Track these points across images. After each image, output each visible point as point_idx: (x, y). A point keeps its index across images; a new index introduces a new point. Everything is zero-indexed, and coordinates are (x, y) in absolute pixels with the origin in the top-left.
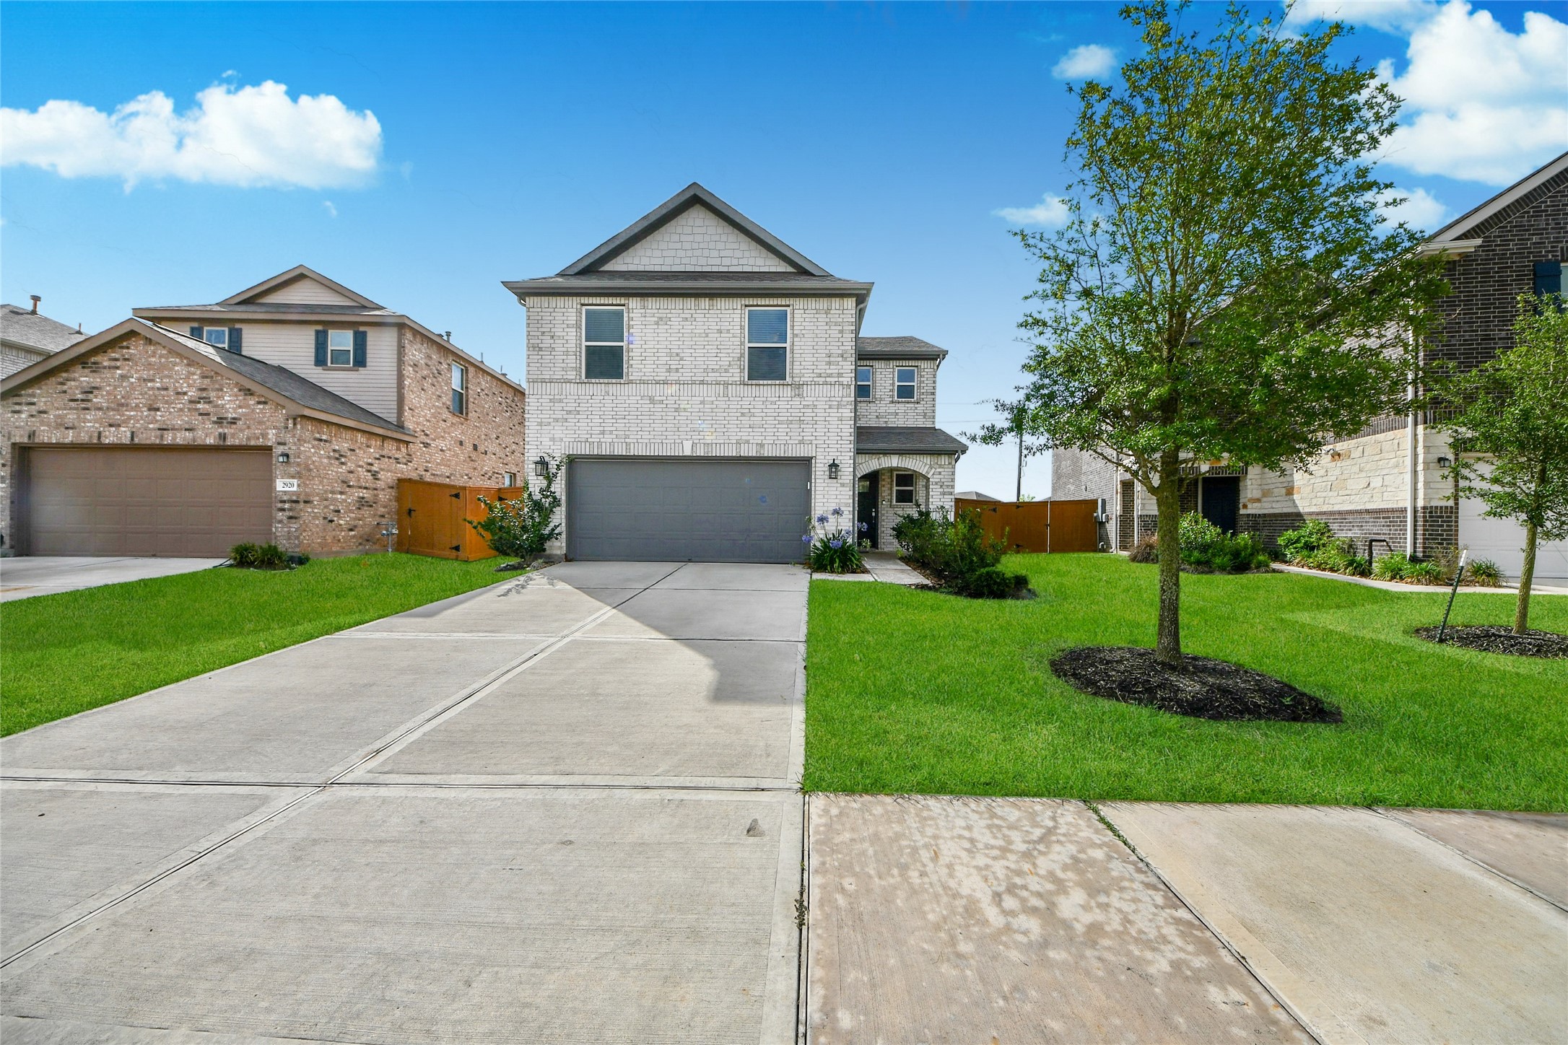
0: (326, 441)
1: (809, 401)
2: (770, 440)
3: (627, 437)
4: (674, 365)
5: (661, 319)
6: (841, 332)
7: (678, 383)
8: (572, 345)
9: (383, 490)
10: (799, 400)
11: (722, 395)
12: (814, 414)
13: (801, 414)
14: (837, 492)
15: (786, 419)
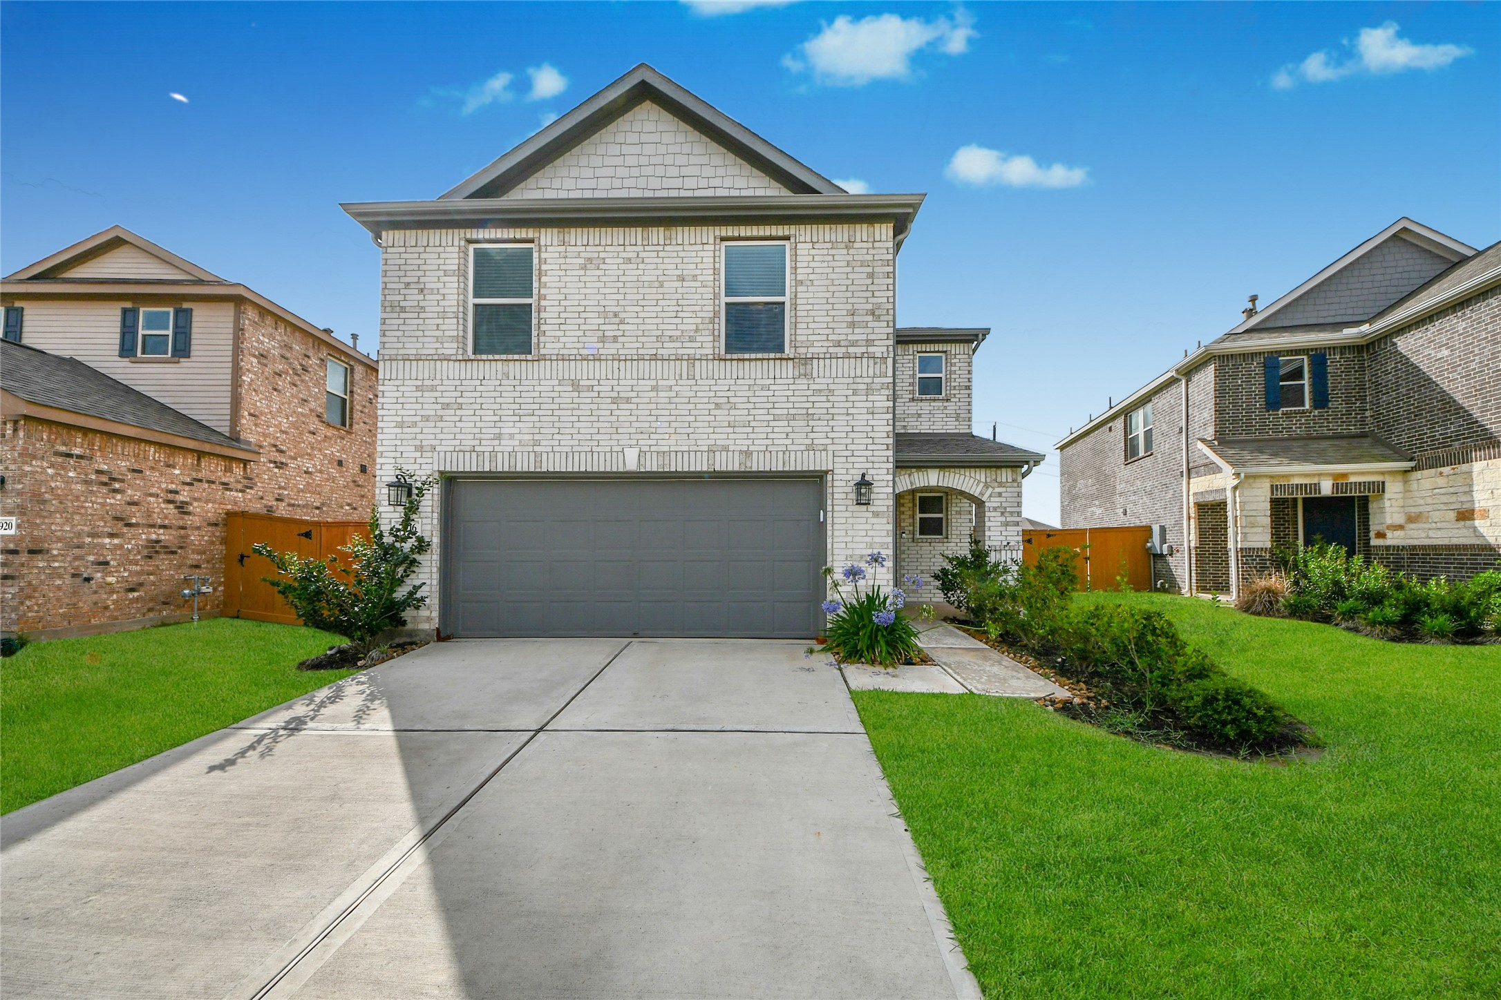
0: (80, 457)
1: (821, 384)
2: (760, 445)
3: (537, 443)
4: (610, 330)
5: (590, 260)
6: (871, 275)
7: (617, 358)
8: (452, 301)
9: (198, 528)
10: (805, 381)
11: (685, 376)
12: (829, 405)
13: (810, 405)
14: (869, 527)
15: (785, 412)
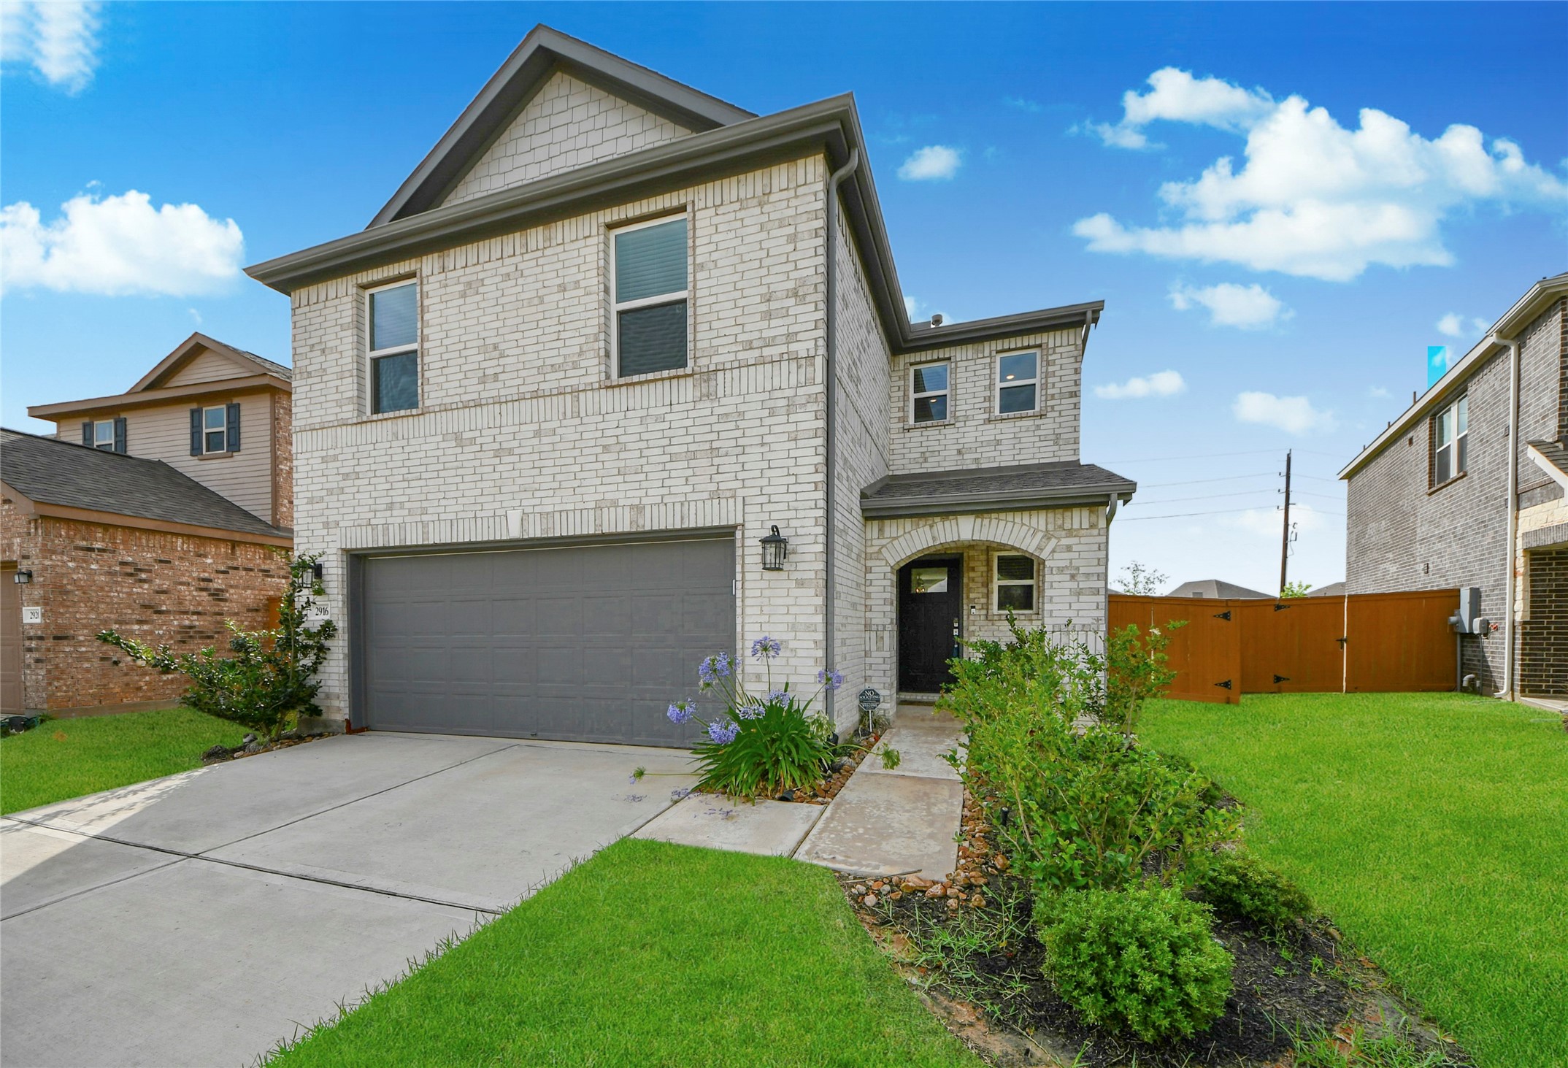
0: (99, 550)
1: (728, 404)
2: (654, 495)
4: (491, 367)
5: (469, 284)
6: (793, 239)
7: (498, 402)
8: (347, 358)
9: (237, 614)
10: (708, 404)
11: (569, 414)
12: (739, 433)
14: (790, 601)
15: (684, 448)
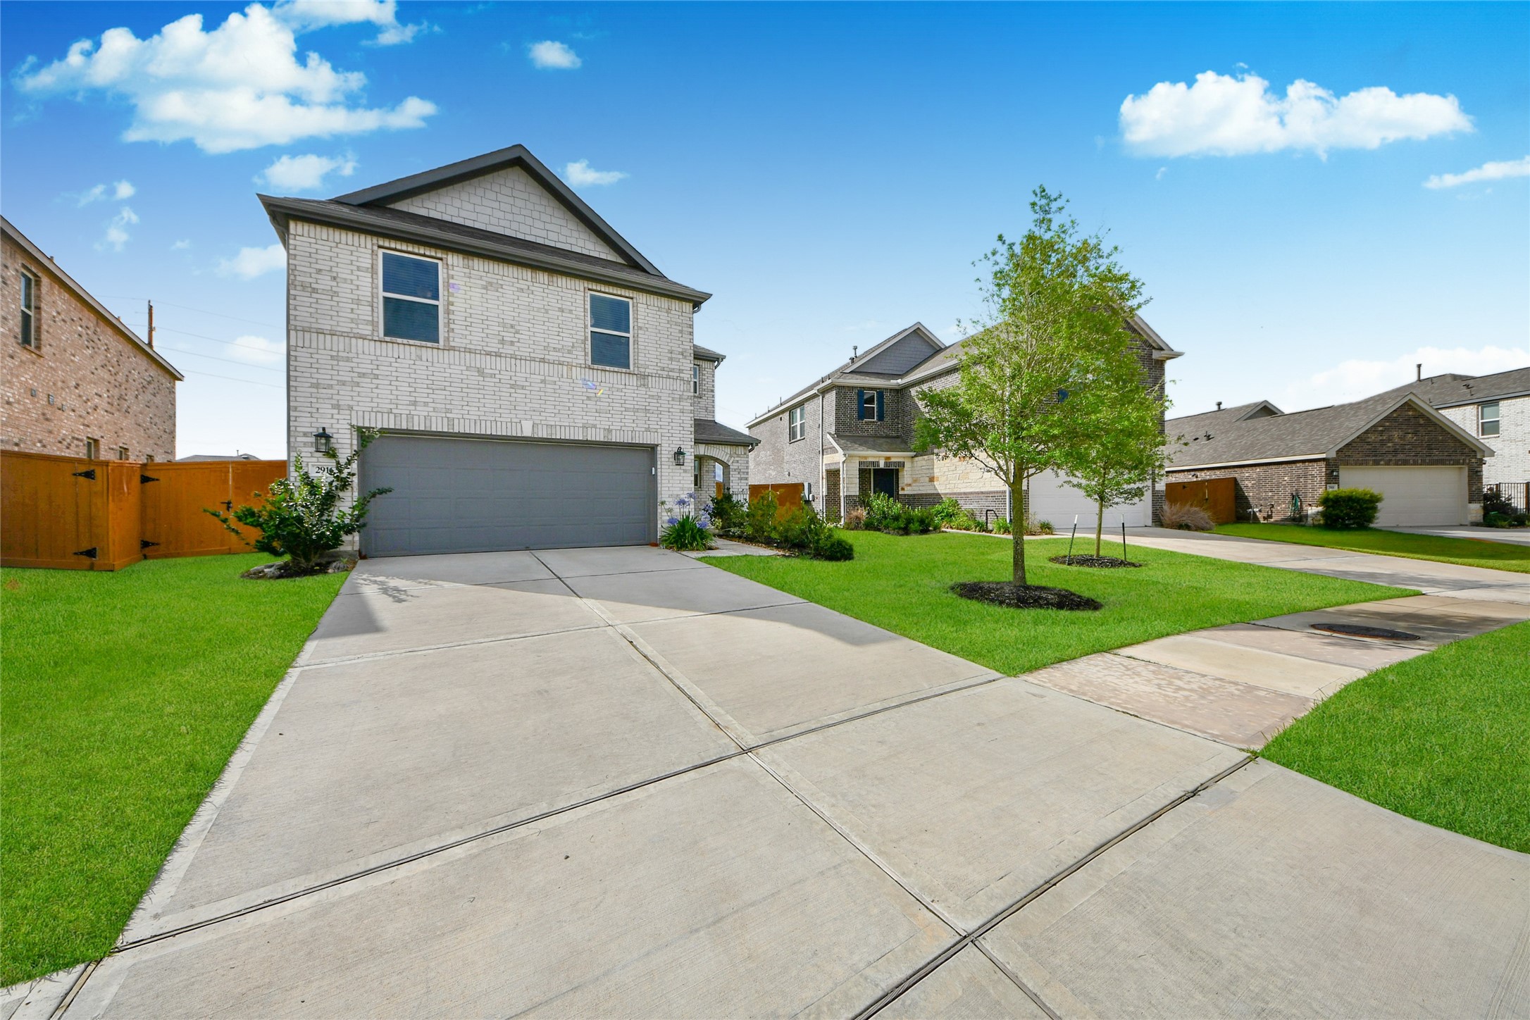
1: (654, 392)
2: (616, 426)
3: (448, 411)
4: (508, 337)
5: (491, 284)
6: (681, 331)
7: (514, 357)
8: (365, 292)
10: (644, 389)
11: (565, 376)
12: (659, 405)
13: (647, 404)
14: (681, 478)
15: (632, 406)
